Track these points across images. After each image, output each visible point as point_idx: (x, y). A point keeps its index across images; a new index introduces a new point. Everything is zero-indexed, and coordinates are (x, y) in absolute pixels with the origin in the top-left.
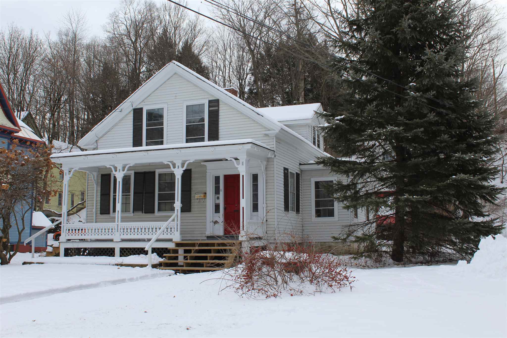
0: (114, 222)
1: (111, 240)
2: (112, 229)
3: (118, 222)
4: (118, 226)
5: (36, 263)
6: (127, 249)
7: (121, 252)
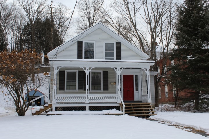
0: (85, 94)
1: (84, 103)
2: (84, 98)
3: (87, 94)
4: (87, 96)
5: (56, 115)
6: (92, 107)
7: (89, 108)
